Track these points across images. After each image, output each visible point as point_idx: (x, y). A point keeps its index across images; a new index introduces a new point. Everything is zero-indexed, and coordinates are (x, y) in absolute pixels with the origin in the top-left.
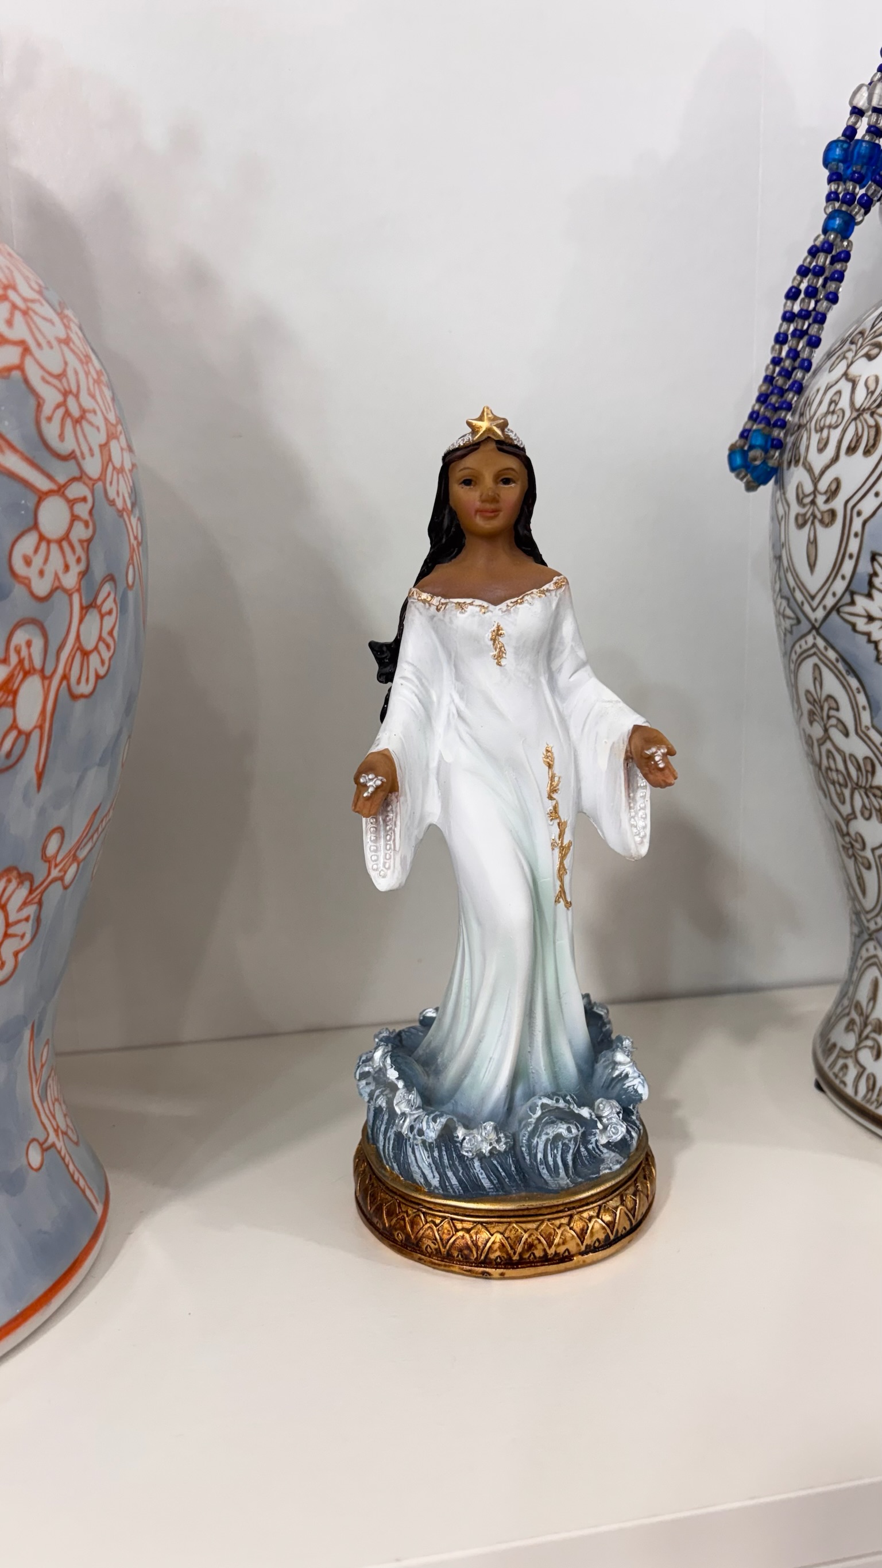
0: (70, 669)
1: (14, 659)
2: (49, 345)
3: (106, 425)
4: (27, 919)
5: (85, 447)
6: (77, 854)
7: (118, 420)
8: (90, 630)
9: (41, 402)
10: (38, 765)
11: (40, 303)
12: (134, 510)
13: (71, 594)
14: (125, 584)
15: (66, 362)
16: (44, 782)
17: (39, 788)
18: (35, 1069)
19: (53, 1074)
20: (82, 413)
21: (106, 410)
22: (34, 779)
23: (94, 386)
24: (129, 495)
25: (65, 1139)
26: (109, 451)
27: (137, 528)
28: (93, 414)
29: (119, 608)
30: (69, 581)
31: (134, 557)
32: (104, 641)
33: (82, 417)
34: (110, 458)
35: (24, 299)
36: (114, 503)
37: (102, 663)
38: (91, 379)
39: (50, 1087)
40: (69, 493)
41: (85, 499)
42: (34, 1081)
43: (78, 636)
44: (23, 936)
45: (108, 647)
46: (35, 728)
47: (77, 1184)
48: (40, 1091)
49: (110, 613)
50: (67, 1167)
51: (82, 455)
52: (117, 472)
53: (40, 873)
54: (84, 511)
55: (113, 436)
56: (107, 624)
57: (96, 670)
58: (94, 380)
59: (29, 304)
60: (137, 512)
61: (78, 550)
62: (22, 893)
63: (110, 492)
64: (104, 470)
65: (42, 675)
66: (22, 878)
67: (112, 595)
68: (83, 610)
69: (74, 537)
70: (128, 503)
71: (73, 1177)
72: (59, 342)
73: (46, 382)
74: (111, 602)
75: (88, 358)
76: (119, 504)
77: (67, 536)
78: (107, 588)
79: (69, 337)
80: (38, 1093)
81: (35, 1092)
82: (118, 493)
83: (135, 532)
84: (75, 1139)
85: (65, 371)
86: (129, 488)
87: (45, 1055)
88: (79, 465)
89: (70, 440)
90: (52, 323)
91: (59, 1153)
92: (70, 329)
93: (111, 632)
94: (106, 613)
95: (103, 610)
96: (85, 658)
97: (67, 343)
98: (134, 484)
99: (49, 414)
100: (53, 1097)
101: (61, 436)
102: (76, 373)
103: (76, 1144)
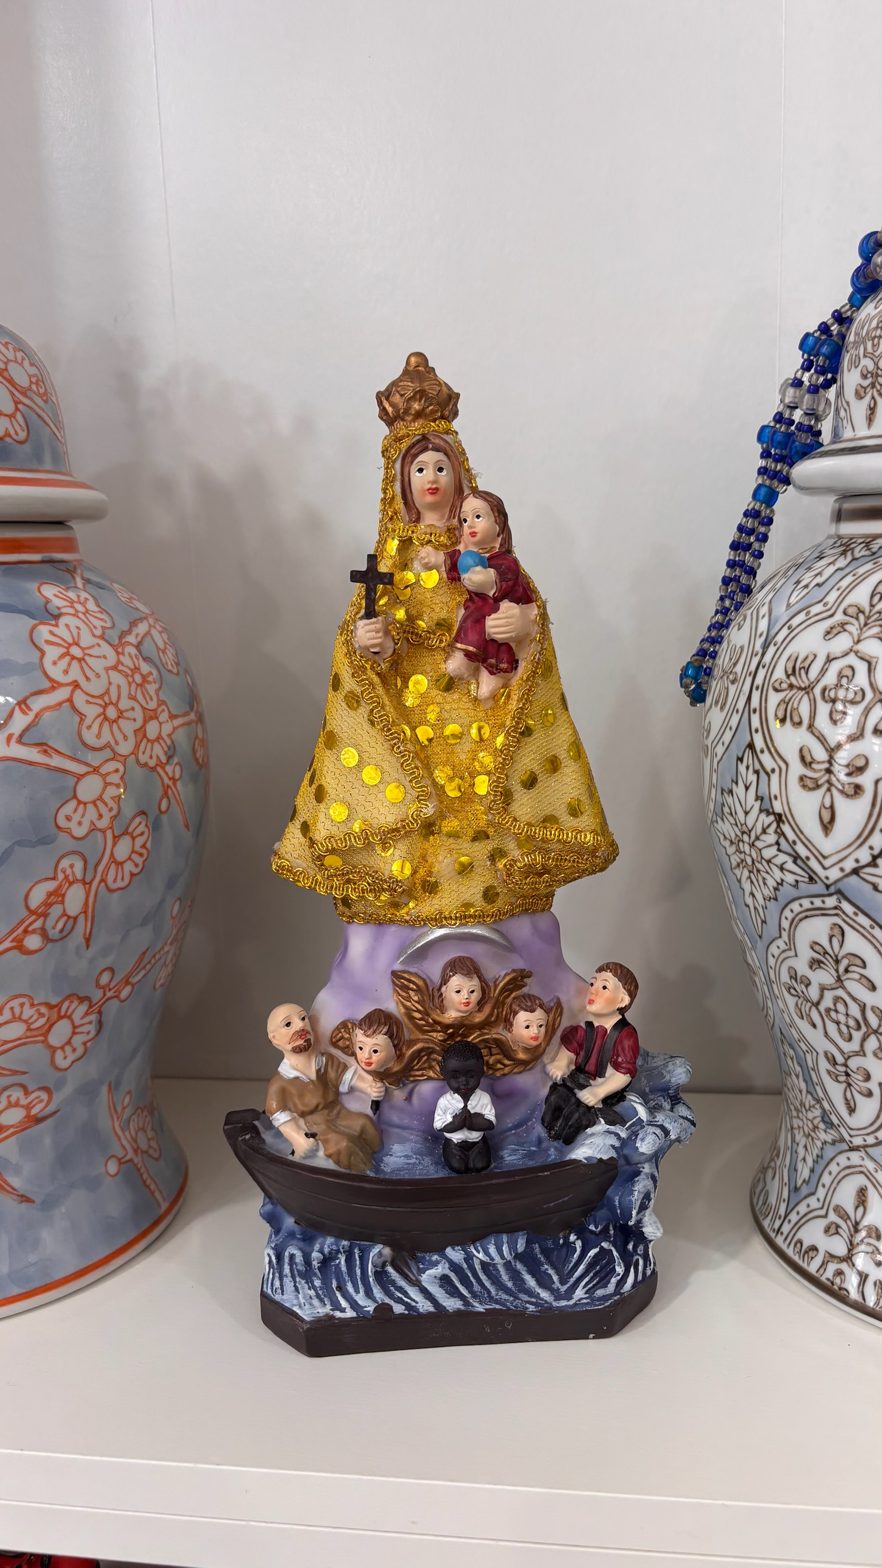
0: (107, 875)
1: (61, 876)
2: (98, 675)
3: (144, 714)
4: (90, 1023)
5: (119, 737)
6: (130, 980)
7: (161, 703)
8: (123, 849)
9: (83, 717)
10: (85, 934)
11: (98, 645)
12: (171, 761)
13: (105, 831)
14: (158, 812)
15: (110, 684)
16: (92, 943)
17: (88, 947)
18: (116, 1112)
19: (139, 1111)
20: (119, 714)
21: (147, 703)
22: (83, 941)
23: (136, 689)
24: (166, 753)
25: (145, 1155)
26: (145, 730)
27: (174, 771)
28: (131, 711)
29: (151, 829)
30: (103, 823)
31: (170, 791)
32: (136, 853)
33: (119, 717)
34: (145, 736)
35: (83, 649)
36: (146, 765)
37: (137, 865)
38: (134, 686)
39: (134, 1121)
40: (103, 770)
41: (117, 771)
42: (115, 1119)
43: (112, 855)
44: (88, 1033)
45: (141, 855)
46: (81, 913)
47: (148, 1187)
48: (122, 1125)
49: (142, 834)
50: (141, 1175)
51: (117, 743)
52: (152, 742)
53: (97, 995)
54: (115, 778)
55: (151, 718)
56: (139, 841)
57: (130, 871)
58: (138, 685)
59: (87, 651)
60: (176, 760)
61: (111, 803)
62: (83, 1008)
63: (143, 759)
64: (137, 746)
65: (84, 882)
66: (82, 1000)
67: (144, 823)
68: (116, 839)
69: (106, 797)
70: (164, 759)
71: (144, 1182)
72: (107, 670)
73: (90, 703)
74: (142, 828)
75: (137, 669)
76: (152, 763)
77: (101, 797)
78: (138, 820)
79: (119, 662)
80: (120, 1126)
81: (117, 1125)
82: (151, 757)
83: (171, 775)
84: (156, 1155)
85: (108, 689)
86: (166, 749)
87: (127, 1100)
88: (113, 750)
89: (106, 737)
90: (105, 657)
91: (136, 1165)
92: (123, 654)
93: (144, 846)
94: (137, 836)
95: (134, 835)
96: (120, 866)
97: (115, 668)
98: (173, 742)
99: (90, 724)
100: (137, 1129)
101: (99, 736)
102: (119, 687)
103: (156, 1159)
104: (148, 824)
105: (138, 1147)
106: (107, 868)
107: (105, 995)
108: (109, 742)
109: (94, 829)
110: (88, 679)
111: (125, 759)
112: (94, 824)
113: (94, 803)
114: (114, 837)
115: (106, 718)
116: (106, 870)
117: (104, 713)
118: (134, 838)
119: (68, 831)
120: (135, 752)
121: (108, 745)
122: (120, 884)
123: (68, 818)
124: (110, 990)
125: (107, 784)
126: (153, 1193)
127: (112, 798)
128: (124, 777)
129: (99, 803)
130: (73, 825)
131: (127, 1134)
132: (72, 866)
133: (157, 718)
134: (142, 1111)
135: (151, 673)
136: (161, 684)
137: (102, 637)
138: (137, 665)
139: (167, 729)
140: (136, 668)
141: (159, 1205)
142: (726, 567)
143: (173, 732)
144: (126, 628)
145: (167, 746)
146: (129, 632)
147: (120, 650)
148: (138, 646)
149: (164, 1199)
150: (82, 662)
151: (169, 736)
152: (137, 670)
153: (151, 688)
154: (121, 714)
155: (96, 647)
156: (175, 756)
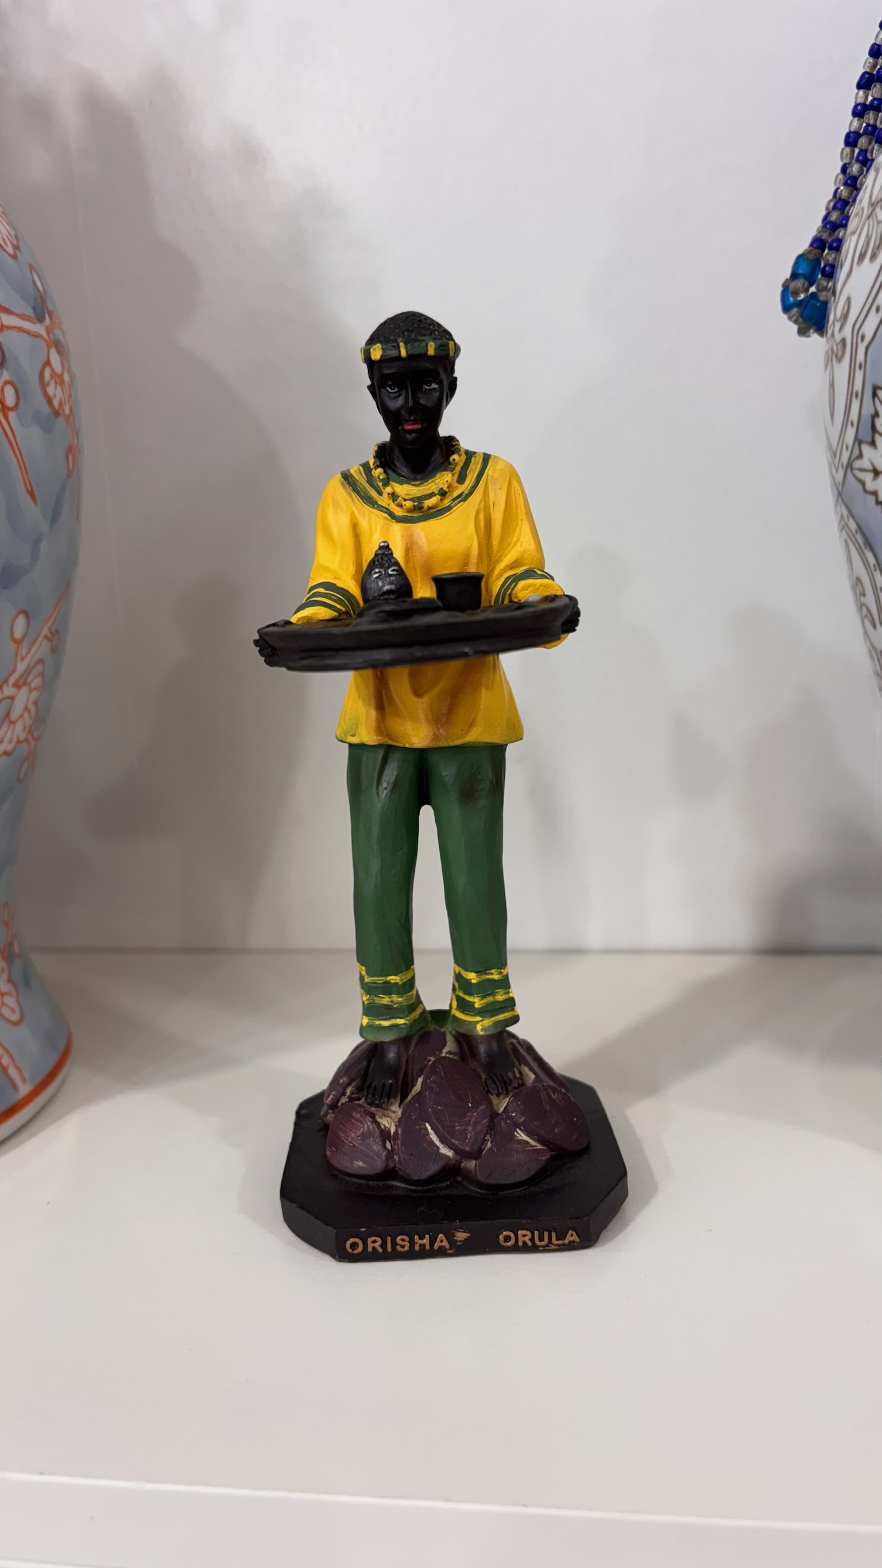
27: (3, 391)
60: (6, 375)
84: (15, 1017)
103: (15, 1024)
126: (5, 1070)
141: (14, 1086)
142: (851, 117)
149: (24, 1080)
156: (7, 369)
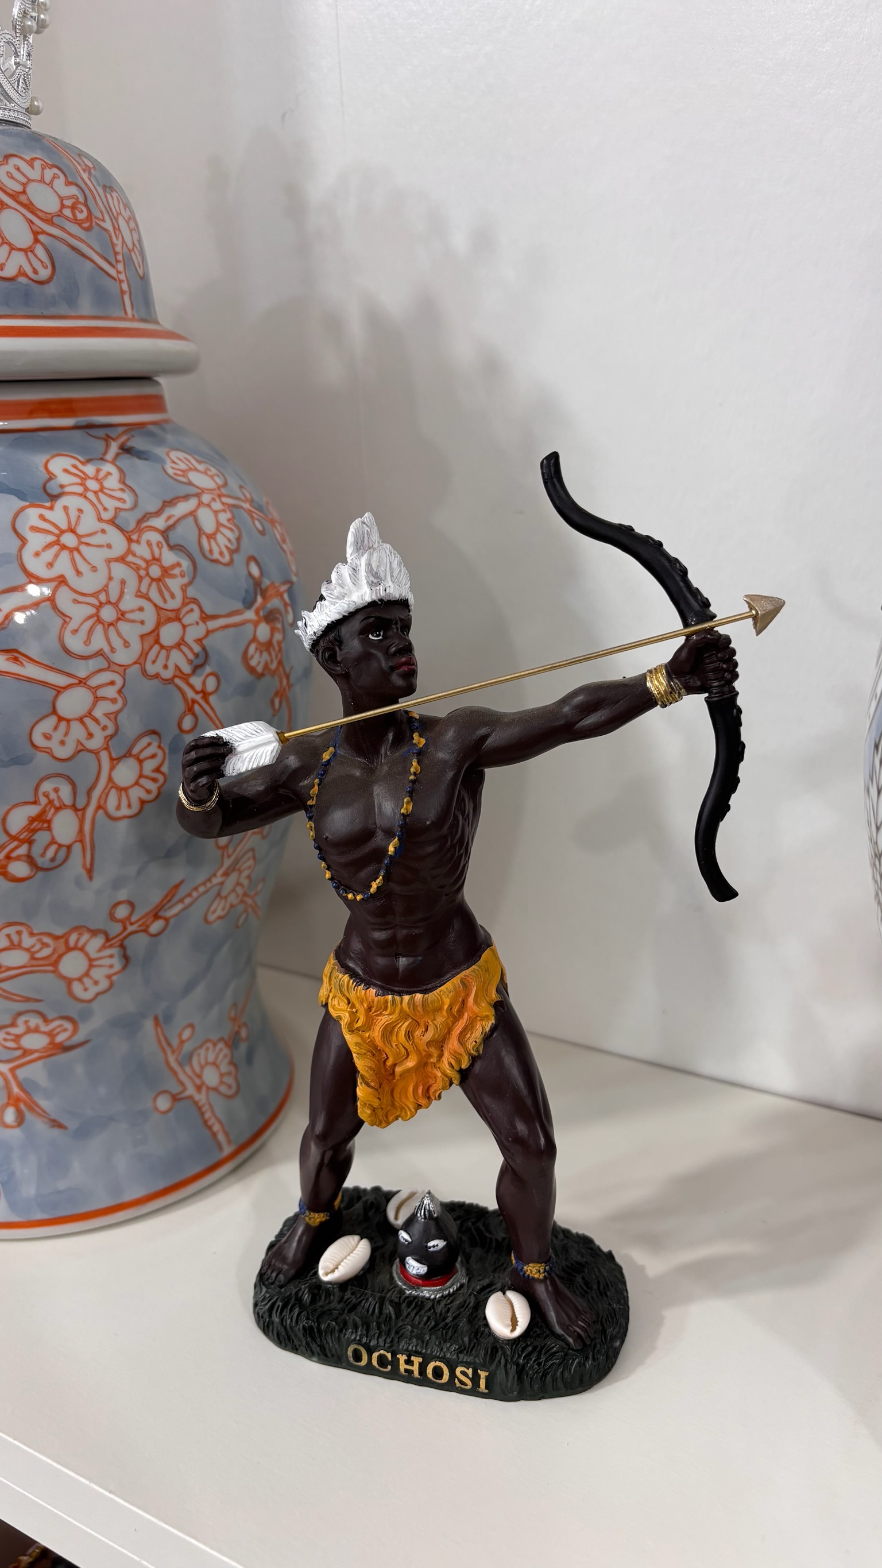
0: (106, 802)
1: (43, 801)
2: (94, 569)
3: (158, 615)
4: (111, 956)
5: (117, 642)
6: (161, 913)
7: (187, 601)
8: (125, 773)
9: (67, 619)
10: (84, 865)
11: (103, 531)
12: (199, 671)
13: (99, 752)
14: (177, 731)
15: (110, 578)
16: (95, 874)
17: (91, 878)
18: (169, 1044)
19: (210, 1045)
20: (120, 616)
21: (165, 601)
22: (84, 873)
23: (150, 585)
24: (190, 662)
25: (212, 1094)
26: (158, 635)
27: (204, 683)
28: (138, 612)
29: (167, 751)
30: (96, 743)
31: (196, 707)
32: (147, 777)
33: (119, 619)
34: (157, 641)
35: (79, 536)
36: (157, 676)
37: (148, 792)
38: (146, 581)
39: (199, 1055)
40: (94, 682)
41: (112, 683)
42: (169, 1052)
43: (110, 779)
44: (111, 966)
45: (154, 780)
46: (75, 841)
47: (210, 1128)
48: (179, 1058)
49: (153, 756)
50: (202, 1114)
51: (113, 650)
52: (168, 649)
53: (115, 929)
54: (111, 692)
55: (169, 620)
56: (149, 766)
57: (140, 798)
58: (153, 580)
59: (84, 540)
60: (208, 669)
61: (104, 721)
62: (98, 941)
63: (151, 669)
64: (144, 654)
65: (74, 807)
66: (94, 933)
67: (155, 744)
68: (115, 761)
69: (98, 713)
70: (187, 669)
71: (205, 1122)
72: (109, 562)
73: (79, 602)
74: (153, 749)
75: (156, 560)
76: (167, 674)
77: (90, 714)
78: (145, 741)
79: (129, 551)
80: (177, 1060)
81: (172, 1059)
82: (166, 667)
83: (199, 687)
84: (231, 1092)
85: (107, 586)
86: (191, 656)
87: (187, 1034)
88: (107, 659)
89: (98, 641)
90: (109, 546)
91: (196, 1103)
92: (138, 542)
93: (157, 770)
94: (147, 758)
95: (142, 756)
96: (123, 793)
97: (122, 559)
98: (204, 649)
99: (75, 627)
100: (203, 1062)
101: (87, 642)
102: (123, 583)
103: (230, 1097)
104: (162, 745)
105: (203, 1083)
106: (106, 794)
107: (125, 929)
108: (101, 650)
109: (82, 750)
110: (79, 573)
111: (125, 670)
112: (82, 744)
113: (81, 720)
114: (112, 759)
115: (99, 621)
116: (104, 796)
117: (97, 615)
118: (141, 762)
119: (49, 751)
120: (141, 660)
121: (100, 653)
122: (125, 811)
123: (47, 737)
124: (132, 924)
125: (97, 699)
126: (214, 1135)
127: (107, 715)
128: (124, 690)
129: (87, 720)
130: (54, 745)
131: (188, 1069)
132: (56, 790)
133: (179, 620)
134: (215, 1045)
135: (179, 565)
136: (194, 577)
137: (112, 522)
138: (157, 555)
139: (194, 633)
140: (154, 559)
141: (220, 1147)
143: (206, 636)
144: (153, 508)
145: (194, 654)
146: (158, 514)
147: (134, 537)
148: (165, 533)
149: (229, 1142)
150: (76, 554)
151: (199, 641)
152: (154, 562)
153: (174, 584)
154: (122, 616)
155: (100, 534)
156: (209, 665)
